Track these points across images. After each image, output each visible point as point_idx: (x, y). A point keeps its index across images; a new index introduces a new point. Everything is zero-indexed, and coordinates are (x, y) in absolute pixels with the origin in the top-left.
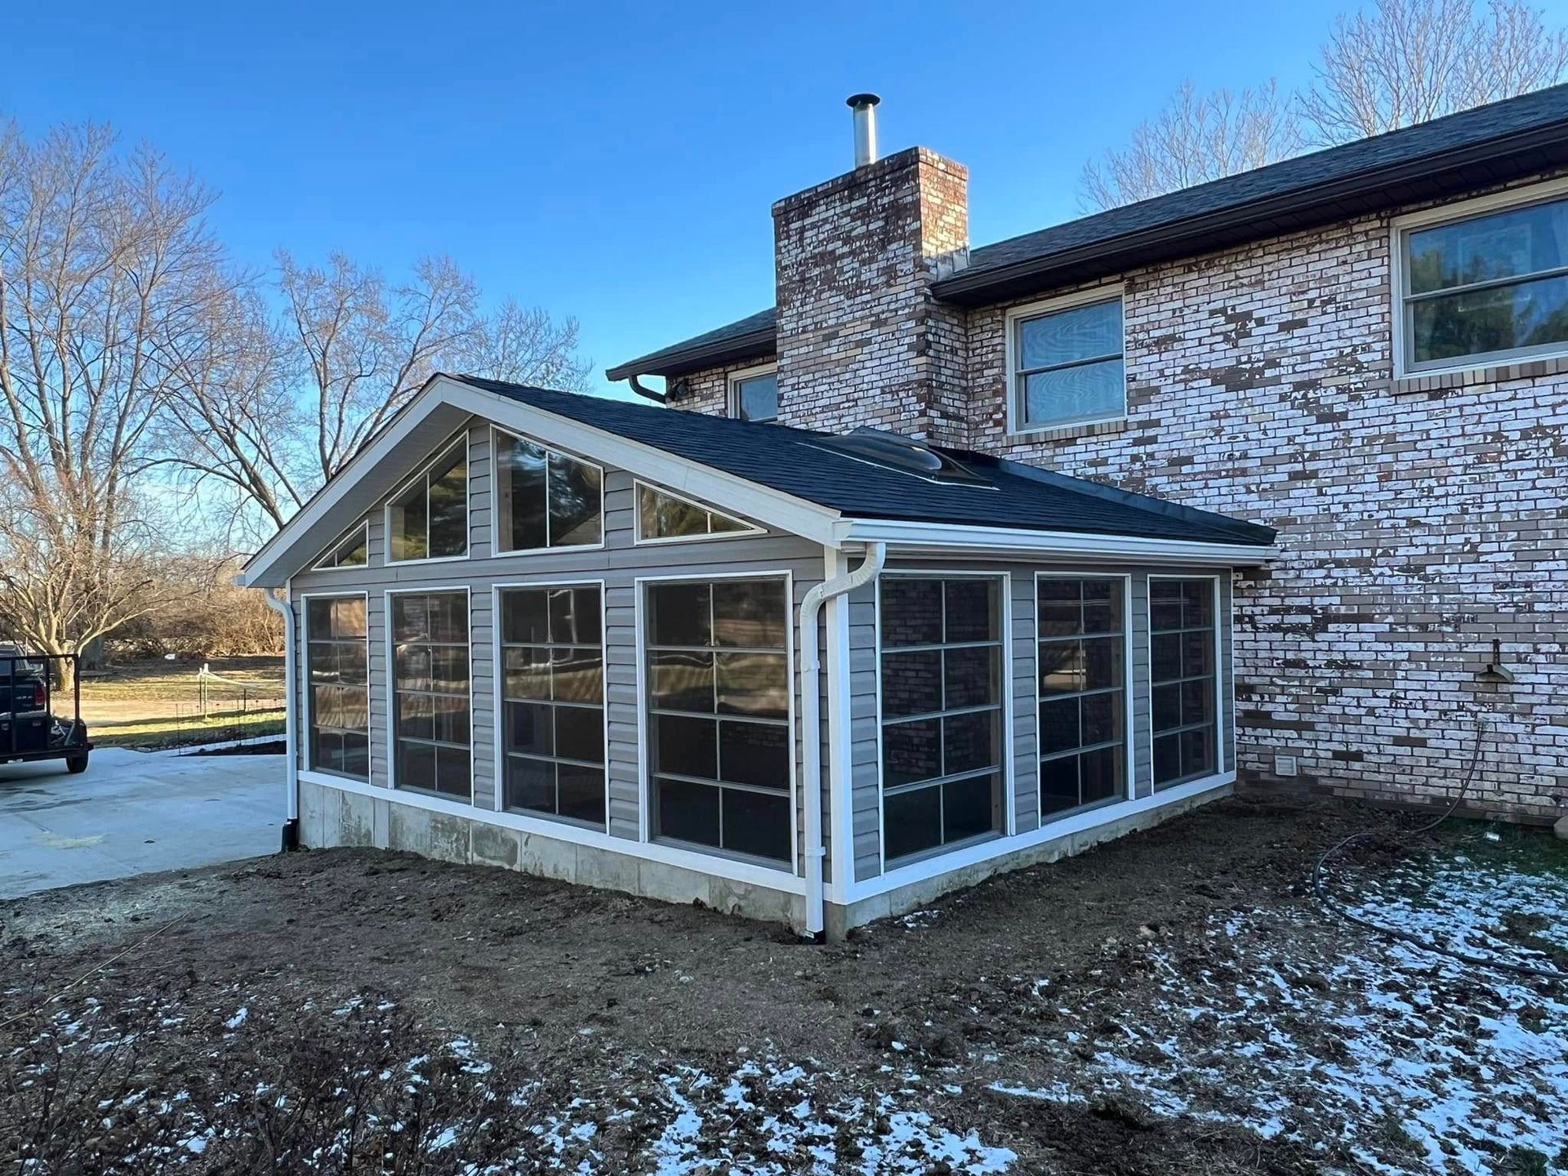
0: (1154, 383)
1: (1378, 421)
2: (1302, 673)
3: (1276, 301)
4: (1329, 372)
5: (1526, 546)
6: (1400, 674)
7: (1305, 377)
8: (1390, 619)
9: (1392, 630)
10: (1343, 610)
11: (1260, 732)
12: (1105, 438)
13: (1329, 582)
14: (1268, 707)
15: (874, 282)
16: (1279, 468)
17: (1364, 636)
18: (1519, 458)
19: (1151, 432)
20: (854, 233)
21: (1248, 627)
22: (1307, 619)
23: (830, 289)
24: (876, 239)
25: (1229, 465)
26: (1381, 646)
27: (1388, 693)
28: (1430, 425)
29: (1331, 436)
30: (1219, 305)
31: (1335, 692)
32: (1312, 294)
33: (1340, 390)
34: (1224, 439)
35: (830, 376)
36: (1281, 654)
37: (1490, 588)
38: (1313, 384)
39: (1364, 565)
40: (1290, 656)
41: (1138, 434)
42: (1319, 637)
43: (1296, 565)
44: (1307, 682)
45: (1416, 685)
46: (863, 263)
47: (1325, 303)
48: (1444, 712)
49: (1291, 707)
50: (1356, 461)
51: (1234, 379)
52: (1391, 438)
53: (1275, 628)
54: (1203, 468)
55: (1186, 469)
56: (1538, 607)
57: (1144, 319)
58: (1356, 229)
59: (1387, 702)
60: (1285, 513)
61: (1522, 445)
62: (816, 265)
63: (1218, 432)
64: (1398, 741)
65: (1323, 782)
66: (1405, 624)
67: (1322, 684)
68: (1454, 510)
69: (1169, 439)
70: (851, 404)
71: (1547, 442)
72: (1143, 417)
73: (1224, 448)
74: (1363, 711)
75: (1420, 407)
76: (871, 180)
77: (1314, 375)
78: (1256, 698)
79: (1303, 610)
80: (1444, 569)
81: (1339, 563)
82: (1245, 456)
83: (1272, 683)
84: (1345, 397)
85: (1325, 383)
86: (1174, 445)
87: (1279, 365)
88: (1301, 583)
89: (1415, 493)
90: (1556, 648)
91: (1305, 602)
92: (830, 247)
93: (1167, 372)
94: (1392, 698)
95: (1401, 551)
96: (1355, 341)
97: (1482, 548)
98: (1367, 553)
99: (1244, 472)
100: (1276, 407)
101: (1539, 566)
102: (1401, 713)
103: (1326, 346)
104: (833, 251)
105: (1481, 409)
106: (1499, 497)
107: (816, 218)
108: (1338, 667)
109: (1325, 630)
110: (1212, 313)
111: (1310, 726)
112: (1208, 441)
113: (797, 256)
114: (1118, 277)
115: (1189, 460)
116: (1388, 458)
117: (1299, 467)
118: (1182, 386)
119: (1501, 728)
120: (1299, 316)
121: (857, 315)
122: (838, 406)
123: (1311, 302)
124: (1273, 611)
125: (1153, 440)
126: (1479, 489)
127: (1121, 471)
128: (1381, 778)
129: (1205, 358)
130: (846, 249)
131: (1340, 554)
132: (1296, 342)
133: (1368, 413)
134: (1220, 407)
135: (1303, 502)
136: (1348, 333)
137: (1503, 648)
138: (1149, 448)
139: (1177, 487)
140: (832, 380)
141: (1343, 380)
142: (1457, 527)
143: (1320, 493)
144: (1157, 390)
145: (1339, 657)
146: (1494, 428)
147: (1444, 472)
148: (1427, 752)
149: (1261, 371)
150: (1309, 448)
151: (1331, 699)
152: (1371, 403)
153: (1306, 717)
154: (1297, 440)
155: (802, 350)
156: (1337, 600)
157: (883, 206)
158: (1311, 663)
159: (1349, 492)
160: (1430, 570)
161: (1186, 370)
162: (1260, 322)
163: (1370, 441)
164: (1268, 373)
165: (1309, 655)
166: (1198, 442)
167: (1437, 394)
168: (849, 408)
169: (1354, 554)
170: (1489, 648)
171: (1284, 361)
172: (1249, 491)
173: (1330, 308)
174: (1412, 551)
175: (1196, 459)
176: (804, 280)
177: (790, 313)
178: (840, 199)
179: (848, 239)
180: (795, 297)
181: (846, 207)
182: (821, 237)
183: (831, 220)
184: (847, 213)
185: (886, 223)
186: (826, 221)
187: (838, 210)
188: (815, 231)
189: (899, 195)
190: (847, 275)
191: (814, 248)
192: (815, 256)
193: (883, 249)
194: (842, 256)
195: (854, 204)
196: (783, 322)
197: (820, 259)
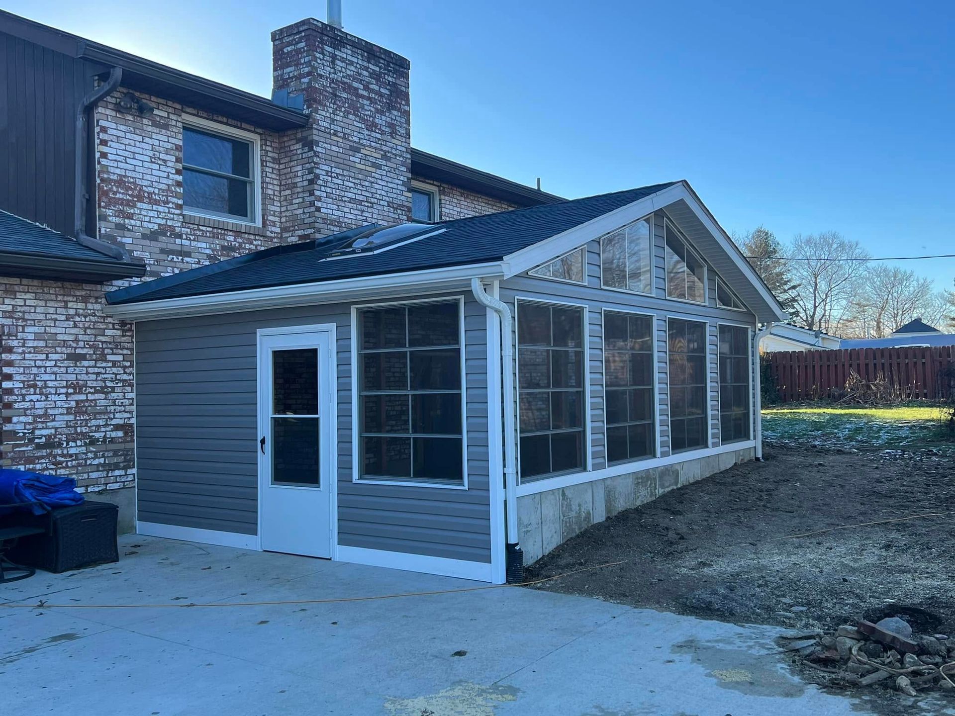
15: (383, 128)
20: (371, 86)
23: (355, 114)
24: (385, 100)
35: (355, 178)
46: (377, 110)
57: (448, 211)
62: (344, 90)
70: (369, 205)
76: (383, 59)
92: (355, 85)
104: (358, 89)
107: (344, 56)
113: (330, 73)
121: (373, 144)
122: (360, 202)
130: (365, 93)
140: (356, 181)
155: (334, 148)
157: (389, 82)
168: (368, 206)
176: (336, 95)
177: (324, 113)
178: (362, 56)
179: (366, 88)
180: (328, 104)
181: (366, 64)
182: (349, 72)
183: (355, 65)
184: (366, 69)
185: (391, 95)
186: (351, 63)
187: (360, 62)
188: (344, 65)
189: (398, 82)
190: (367, 113)
191: (343, 77)
192: (344, 83)
193: (389, 110)
194: (363, 97)
195: (370, 66)
196: (318, 117)
197: (349, 88)
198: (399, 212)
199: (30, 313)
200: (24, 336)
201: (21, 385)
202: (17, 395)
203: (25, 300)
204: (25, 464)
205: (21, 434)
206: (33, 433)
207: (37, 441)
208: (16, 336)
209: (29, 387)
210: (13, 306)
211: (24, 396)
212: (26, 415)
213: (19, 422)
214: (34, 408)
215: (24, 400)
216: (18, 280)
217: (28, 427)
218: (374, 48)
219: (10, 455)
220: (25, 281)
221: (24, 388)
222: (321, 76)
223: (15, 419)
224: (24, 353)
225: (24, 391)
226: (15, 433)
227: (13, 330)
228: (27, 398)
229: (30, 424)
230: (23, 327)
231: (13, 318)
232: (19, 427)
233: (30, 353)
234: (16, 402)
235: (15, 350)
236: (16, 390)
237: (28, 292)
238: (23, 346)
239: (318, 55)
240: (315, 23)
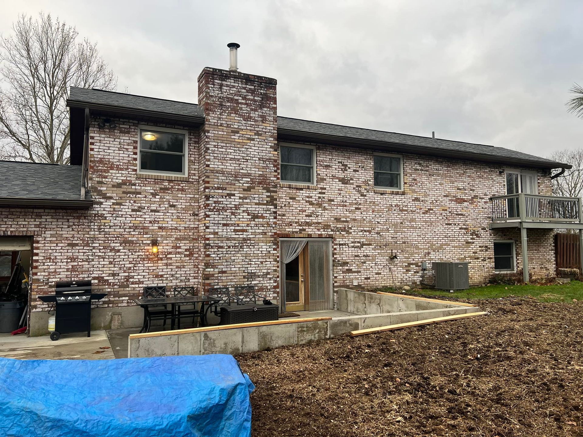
0: (325, 177)
1: (372, 198)
2: (358, 258)
3: (352, 164)
4: (363, 184)
5: (396, 229)
6: (377, 258)
7: (358, 184)
8: (375, 245)
9: (375, 247)
10: (366, 242)
11: (350, 274)
12: (311, 190)
13: (363, 235)
14: (351, 268)
15: (257, 119)
16: (353, 206)
17: (370, 249)
18: (394, 211)
19: (324, 191)
20: (247, 97)
21: (347, 247)
22: (359, 245)
23: (235, 113)
24: (258, 104)
25: (342, 203)
26: (373, 251)
27: (374, 262)
28: (380, 201)
29: (363, 200)
30: (340, 161)
31: (365, 263)
32: (360, 165)
33: (365, 189)
34: (341, 196)
35: (235, 147)
36: (354, 254)
37: (391, 238)
38: (360, 186)
39: (369, 232)
40: (356, 254)
41: (320, 191)
42: (362, 249)
43: (357, 231)
44: (359, 261)
45: (379, 260)
46: (252, 110)
47: (362, 167)
48: (384, 266)
49: (356, 267)
50: (368, 207)
51: (344, 181)
52: (374, 202)
53: (353, 247)
54: (336, 203)
55: (332, 203)
56: (398, 242)
57: (322, 159)
58: (368, 152)
59: (374, 265)
60: (354, 217)
61: (395, 208)
62: (228, 101)
63: (340, 194)
64: (377, 274)
65: (363, 286)
66: (377, 246)
67: (362, 261)
68: (385, 220)
69: (328, 194)
70: (245, 160)
71: (398, 208)
72: (322, 186)
73: (342, 199)
74: (370, 267)
75: (379, 196)
76: (256, 81)
77: (360, 184)
78: (349, 265)
79: (359, 242)
80: (383, 234)
81: (365, 231)
82: (346, 202)
83: (352, 261)
84: (366, 191)
85: (362, 187)
86: (329, 196)
87: (353, 180)
88: (358, 235)
89: (378, 216)
90: (400, 251)
91: (358, 240)
92: (236, 98)
93: (328, 175)
94: (375, 263)
95: (376, 229)
96: (368, 178)
97: (390, 229)
98: (370, 229)
99: (346, 206)
100: (353, 190)
101: (398, 234)
102: (377, 267)
103: (362, 178)
104: (238, 100)
105: (389, 199)
106: (392, 218)
107: (229, 83)
108: (366, 256)
109: (363, 247)
110: (339, 162)
111: (360, 272)
112: (337, 196)
113: (218, 94)
114: (315, 144)
115: (333, 201)
116: (374, 207)
117: (357, 206)
118: (331, 180)
119: (393, 269)
120: (357, 169)
121: (248, 128)
122: (238, 160)
123: (360, 166)
124: (352, 243)
125: (324, 193)
126: (388, 216)
127: (316, 200)
128: (373, 283)
129: (337, 174)
130: (243, 101)
131: (365, 229)
132: (356, 175)
133: (370, 196)
134: (340, 187)
135: (358, 215)
136: (367, 176)
137: (393, 251)
138: (323, 195)
139: (330, 207)
140: (236, 149)
141: (366, 187)
142: (385, 225)
143: (361, 214)
144: (325, 179)
145: (365, 254)
146: (390, 203)
147: (383, 212)
148: (381, 276)
149: (349, 180)
150: (359, 202)
151: (364, 265)
152: (371, 194)
153: (359, 270)
154: (357, 200)
155: (220, 133)
156: (365, 240)
157: (261, 93)
158: (360, 256)
159: (367, 214)
160: (381, 234)
161: (332, 176)
162: (349, 168)
163: (370, 202)
164: (351, 181)
165: (360, 254)
166: (335, 196)
167: (382, 194)
168: (244, 162)
169: (368, 229)
170: (391, 251)
171: (354, 179)
172: (347, 211)
173: (363, 169)
174: (378, 229)
175: (335, 201)
176: (222, 105)
177: (214, 115)
178: (241, 82)
179: (244, 98)
180: (217, 110)
181: (244, 86)
182: (231, 92)
183: (236, 87)
184: (244, 88)
185: (262, 100)
186: (234, 87)
187: (240, 85)
188: (228, 88)
189: (268, 92)
190: (244, 112)
191: (227, 94)
192: (228, 98)
193: (261, 108)
194: (242, 103)
195: (248, 86)
196: (210, 118)
197: (231, 100)
198: (267, 162)
199: (48, 225)
200: (45, 235)
201: (43, 258)
202: (40, 263)
203: (46, 219)
204: (43, 294)
205: (42, 281)
206: (48, 280)
207: (50, 284)
208: (41, 236)
209: (47, 259)
210: (40, 222)
211: (44, 263)
212: (44, 272)
213: (41, 275)
214: (49, 269)
215: (44, 265)
216: (43, 210)
217: (45, 277)
218: (250, 76)
219: (35, 290)
220: (46, 211)
221: (44, 259)
222: (212, 96)
223: (39, 274)
224: (45, 243)
225: (44, 261)
226: (38, 280)
227: (40, 233)
228: (46, 264)
229: (46, 276)
230: (45, 231)
231: (40, 227)
232: (41, 277)
233: (48, 243)
234: (39, 266)
235: (40, 242)
236: (40, 260)
237: (48, 215)
238: (45, 240)
239: (210, 86)
240: (208, 69)
